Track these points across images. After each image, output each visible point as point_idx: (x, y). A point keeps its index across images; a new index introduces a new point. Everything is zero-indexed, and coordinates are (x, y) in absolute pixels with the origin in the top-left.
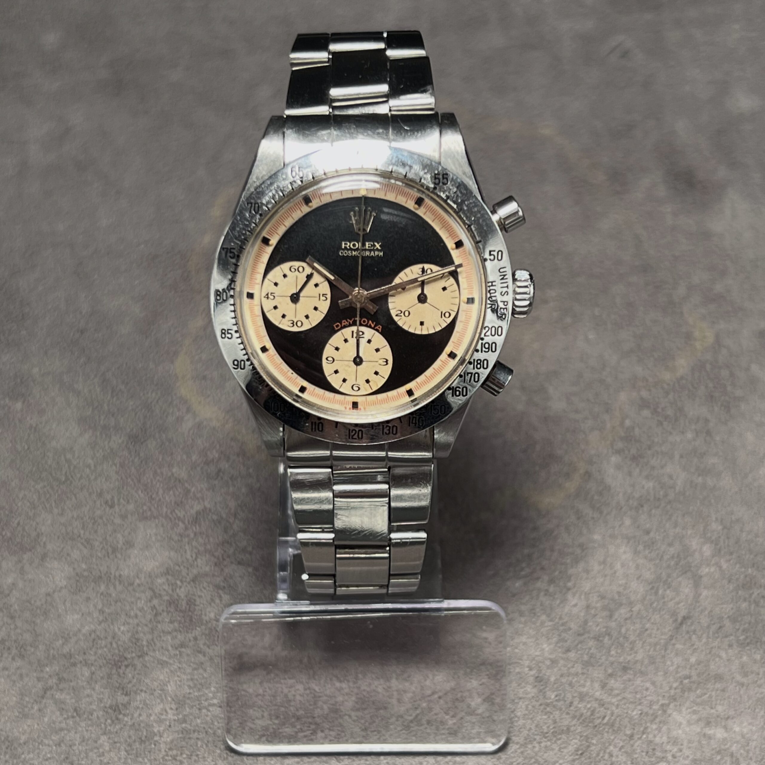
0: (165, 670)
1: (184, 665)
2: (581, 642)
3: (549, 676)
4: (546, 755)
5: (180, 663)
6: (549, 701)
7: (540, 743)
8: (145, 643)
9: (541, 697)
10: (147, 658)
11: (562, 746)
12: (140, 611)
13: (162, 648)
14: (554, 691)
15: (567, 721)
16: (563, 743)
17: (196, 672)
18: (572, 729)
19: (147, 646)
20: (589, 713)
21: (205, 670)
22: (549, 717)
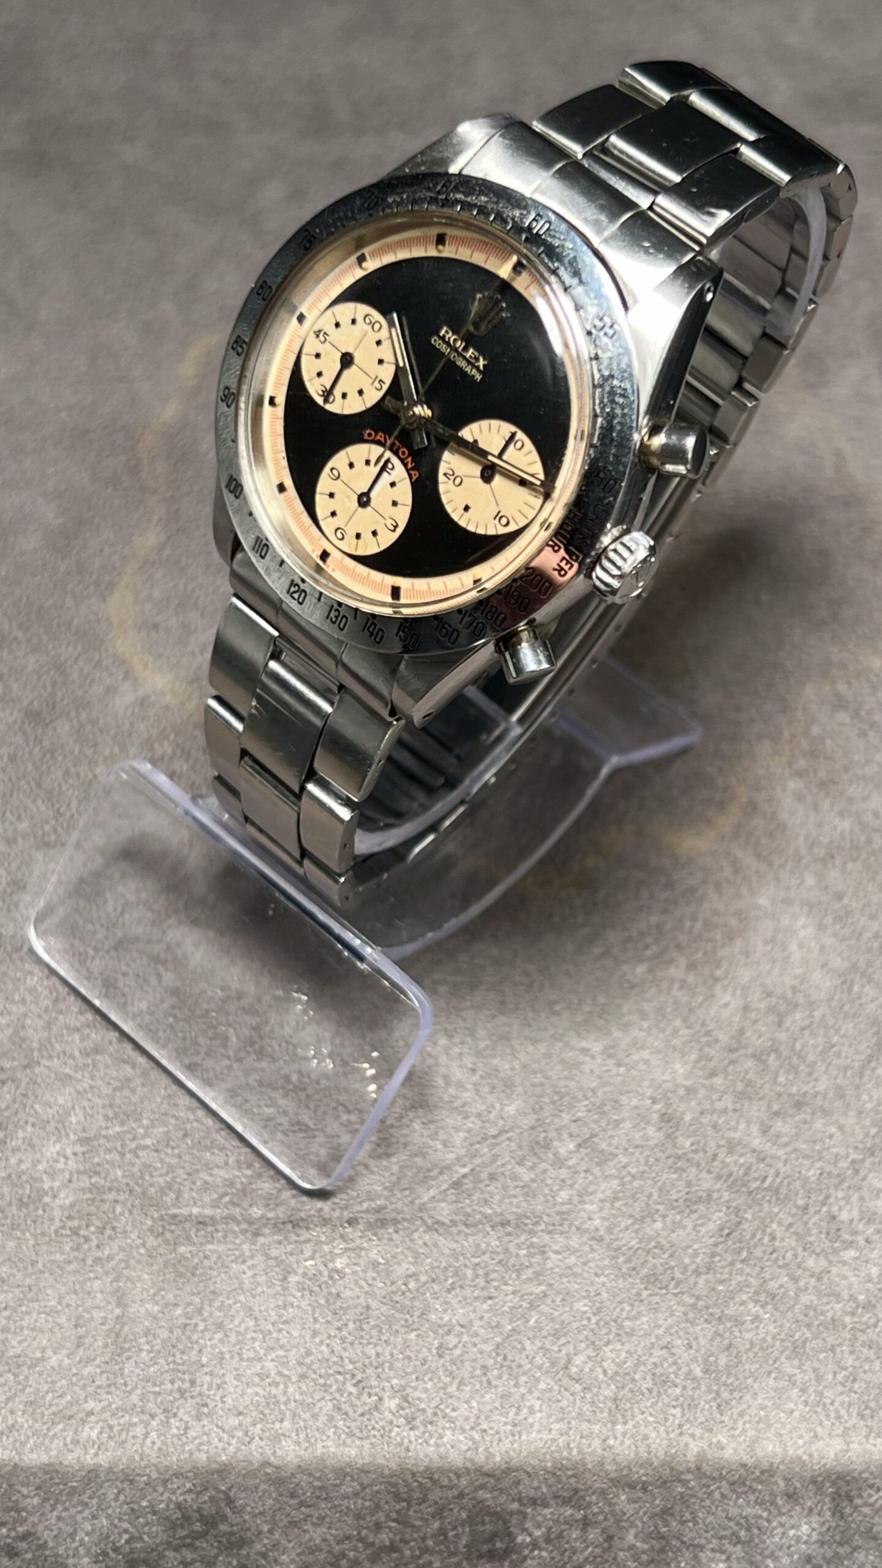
0: (67, 1089)
1: (99, 1082)
2: (732, 1062)
3: (683, 1113)
4: (674, 1235)
5: (92, 1078)
6: (680, 1152)
7: (664, 1216)
8: (35, 1045)
9: (669, 1145)
10: (37, 1070)
11: (699, 1222)
12: (30, 993)
13: (64, 1053)
14: (690, 1137)
15: (707, 1183)
16: (701, 1217)
17: (118, 1094)
18: (715, 1195)
19: (39, 1050)
20: (742, 1172)
21: (134, 1092)
22: (680, 1176)
